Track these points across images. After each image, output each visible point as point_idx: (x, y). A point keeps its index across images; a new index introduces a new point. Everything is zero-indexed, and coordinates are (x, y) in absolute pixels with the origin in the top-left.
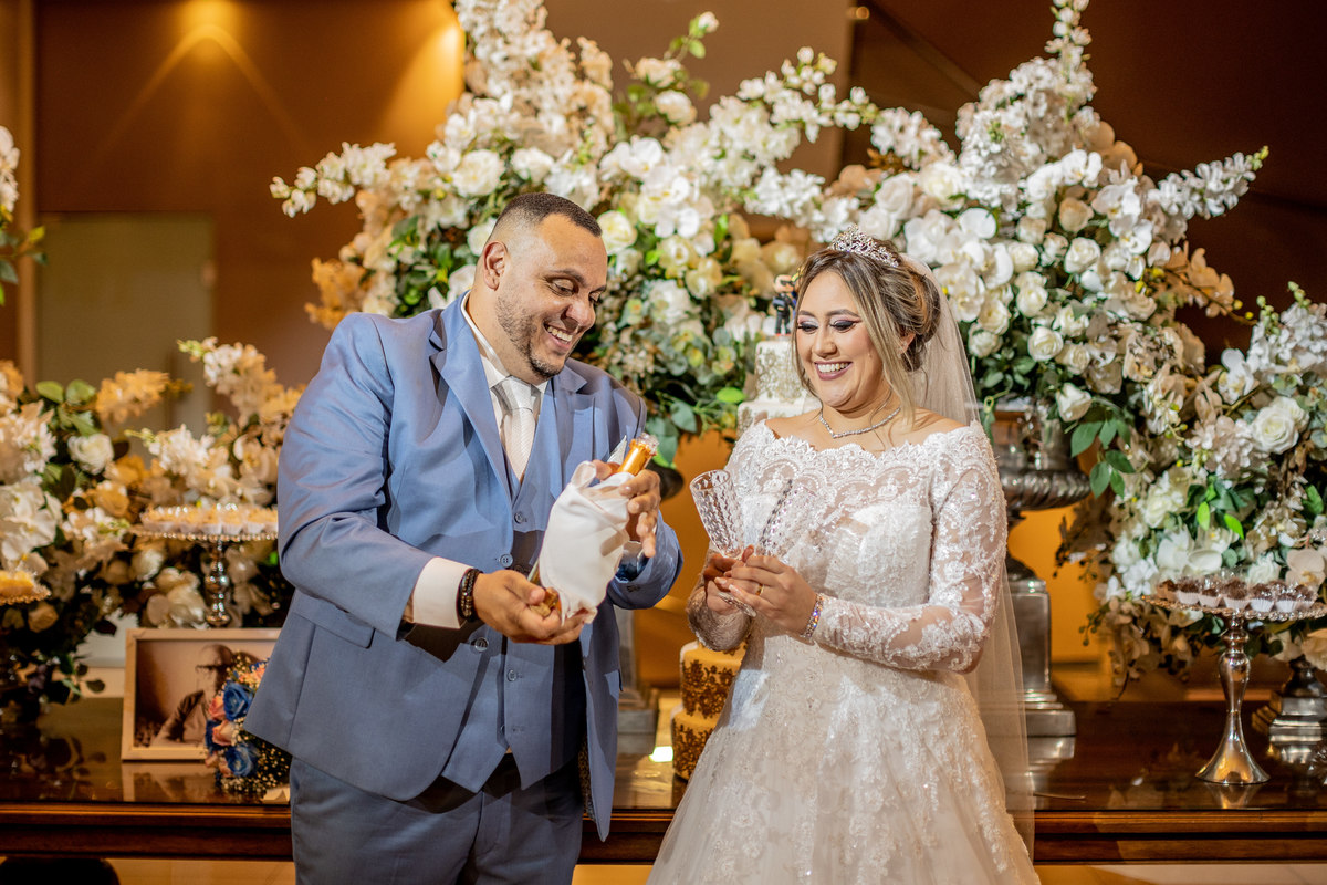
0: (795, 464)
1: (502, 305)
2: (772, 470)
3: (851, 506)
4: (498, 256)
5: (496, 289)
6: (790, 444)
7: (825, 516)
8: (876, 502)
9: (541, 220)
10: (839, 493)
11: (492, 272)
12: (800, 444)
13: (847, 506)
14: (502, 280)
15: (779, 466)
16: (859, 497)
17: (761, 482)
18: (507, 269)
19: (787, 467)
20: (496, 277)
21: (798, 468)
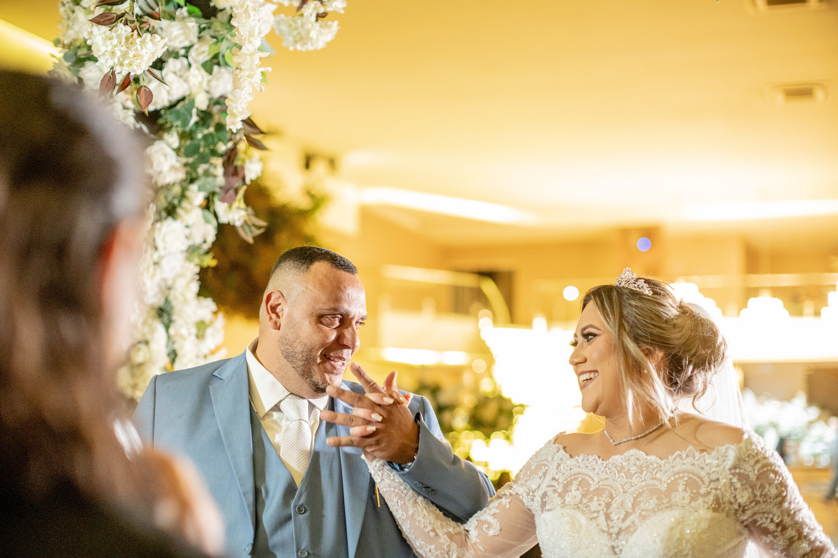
0: (590, 477)
1: (283, 341)
2: (570, 483)
3: (646, 510)
4: (276, 303)
5: (279, 329)
6: (583, 460)
7: (624, 520)
8: (671, 506)
9: (308, 268)
10: (635, 499)
11: (274, 316)
12: (591, 459)
13: (642, 510)
14: (283, 321)
15: (576, 479)
16: (653, 502)
17: (561, 495)
18: (286, 310)
19: (583, 479)
20: (277, 319)
21: (593, 480)
